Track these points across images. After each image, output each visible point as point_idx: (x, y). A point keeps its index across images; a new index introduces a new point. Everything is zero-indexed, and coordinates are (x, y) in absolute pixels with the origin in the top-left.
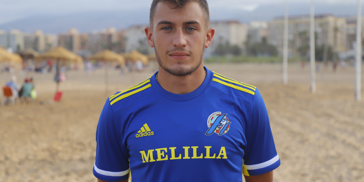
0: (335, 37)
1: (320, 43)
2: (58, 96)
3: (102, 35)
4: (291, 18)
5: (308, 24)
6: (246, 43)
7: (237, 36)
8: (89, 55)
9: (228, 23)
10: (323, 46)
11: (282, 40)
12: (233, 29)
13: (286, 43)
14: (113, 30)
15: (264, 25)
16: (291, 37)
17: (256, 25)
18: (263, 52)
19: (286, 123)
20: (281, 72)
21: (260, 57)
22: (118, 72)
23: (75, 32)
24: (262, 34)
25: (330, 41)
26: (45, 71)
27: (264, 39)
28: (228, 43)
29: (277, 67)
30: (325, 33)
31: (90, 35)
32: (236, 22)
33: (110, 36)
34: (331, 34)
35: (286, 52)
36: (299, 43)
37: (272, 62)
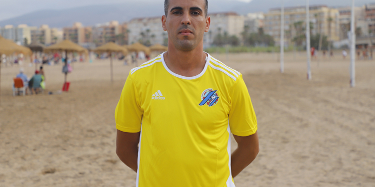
0: (329, 27)
1: (314, 32)
2: (66, 87)
3: (106, 28)
4: (286, 9)
5: (304, 15)
6: (244, 34)
7: (234, 27)
8: (93, 47)
9: (226, 14)
10: (318, 36)
11: (280, 30)
12: (231, 20)
13: (283, 33)
14: (116, 23)
15: (261, 16)
16: (287, 28)
17: (253, 16)
18: (260, 42)
19: (286, 109)
20: (279, 61)
21: (257, 47)
22: (122, 62)
23: (79, 25)
24: (259, 24)
25: (325, 31)
26: (52, 63)
27: (261, 30)
28: (226, 34)
29: (274, 56)
30: (319, 23)
31: (94, 28)
32: (234, 14)
33: (113, 29)
34: (325, 24)
35: (282, 42)
36: (294, 33)
37: (269, 52)
